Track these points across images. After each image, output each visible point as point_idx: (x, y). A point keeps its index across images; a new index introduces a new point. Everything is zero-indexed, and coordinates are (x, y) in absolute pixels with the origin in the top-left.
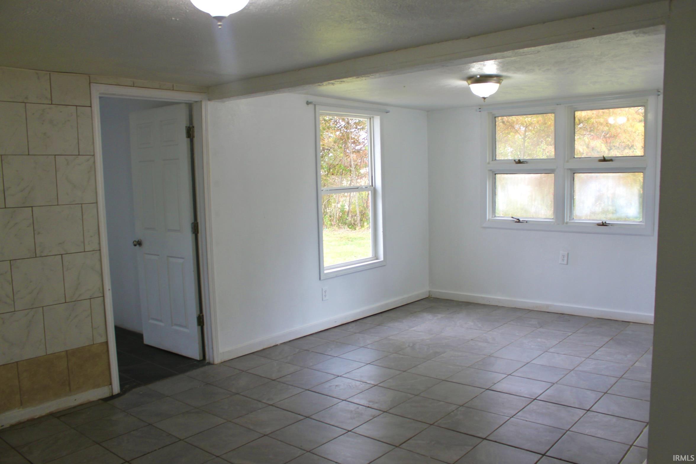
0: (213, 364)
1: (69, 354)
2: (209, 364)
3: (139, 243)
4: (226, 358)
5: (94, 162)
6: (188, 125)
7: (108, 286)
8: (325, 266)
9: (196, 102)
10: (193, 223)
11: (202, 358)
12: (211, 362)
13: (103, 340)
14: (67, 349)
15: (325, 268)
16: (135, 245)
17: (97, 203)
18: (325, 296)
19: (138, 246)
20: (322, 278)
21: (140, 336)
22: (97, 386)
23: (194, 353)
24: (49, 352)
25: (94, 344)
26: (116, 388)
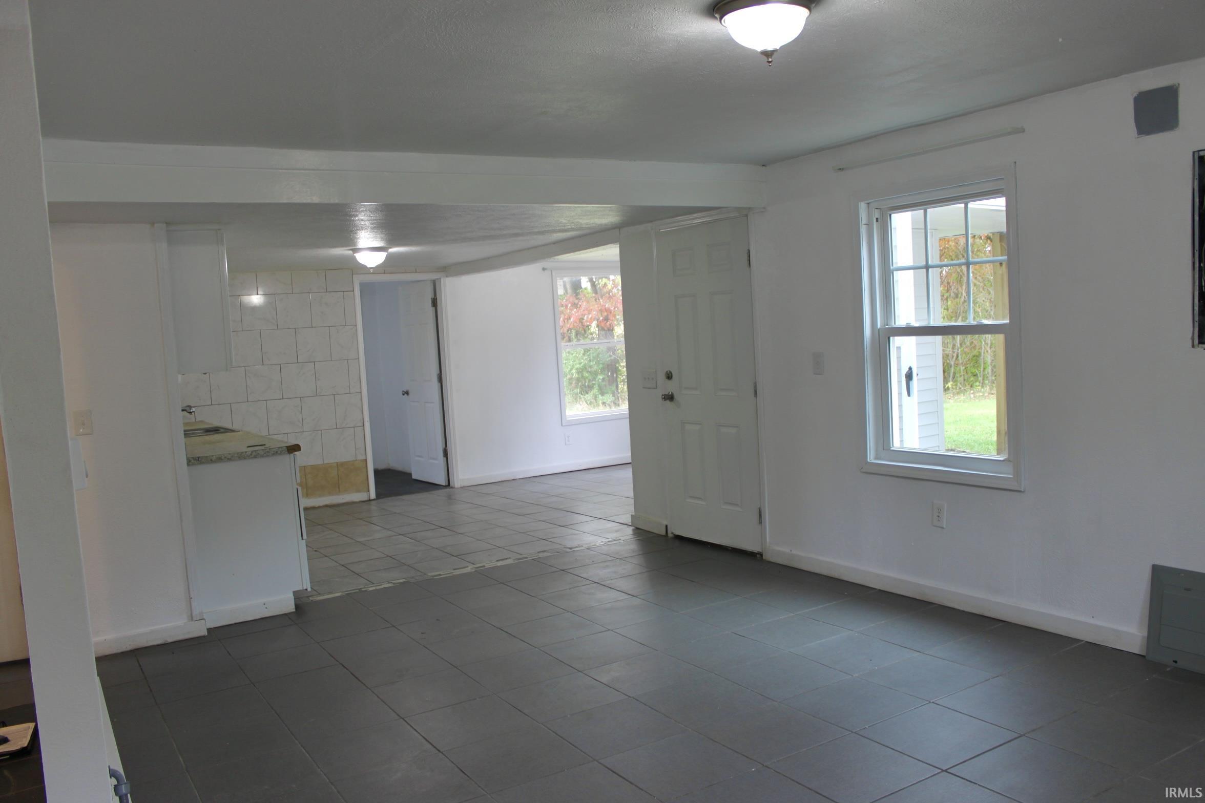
0: (454, 488)
1: (340, 465)
2: (452, 487)
3: (407, 393)
4: (466, 484)
5: (356, 330)
6: (433, 297)
7: (367, 419)
8: (567, 415)
9: (437, 279)
10: (438, 374)
11: (447, 484)
12: (453, 486)
13: (363, 458)
14: (338, 461)
15: (567, 417)
16: (404, 395)
17: (358, 358)
18: (568, 441)
19: (406, 395)
20: (563, 425)
21: (410, 475)
22: (358, 491)
23: (442, 481)
24: (326, 462)
25: (356, 460)
26: (373, 495)
